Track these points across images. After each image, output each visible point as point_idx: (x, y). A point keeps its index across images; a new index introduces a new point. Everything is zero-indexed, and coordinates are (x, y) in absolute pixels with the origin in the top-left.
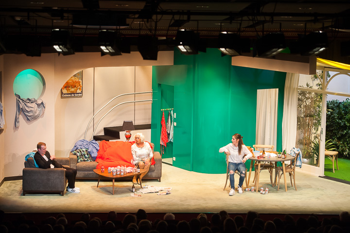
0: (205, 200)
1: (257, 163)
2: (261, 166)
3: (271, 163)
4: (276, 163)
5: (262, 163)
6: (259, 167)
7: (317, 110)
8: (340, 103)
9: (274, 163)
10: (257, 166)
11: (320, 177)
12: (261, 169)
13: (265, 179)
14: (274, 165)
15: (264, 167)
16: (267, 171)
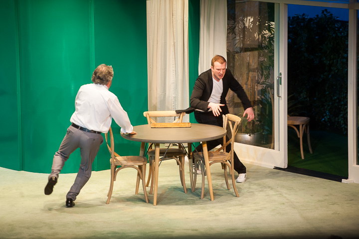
0: (52, 228)
1: (153, 147)
2: (162, 153)
3: (180, 146)
4: (190, 145)
5: (162, 146)
6: (158, 156)
7: (266, 36)
8: (311, 20)
9: (186, 145)
10: (154, 152)
11: (276, 168)
12: (162, 160)
13: (169, 179)
14: (187, 149)
15: (168, 154)
16: (173, 161)
